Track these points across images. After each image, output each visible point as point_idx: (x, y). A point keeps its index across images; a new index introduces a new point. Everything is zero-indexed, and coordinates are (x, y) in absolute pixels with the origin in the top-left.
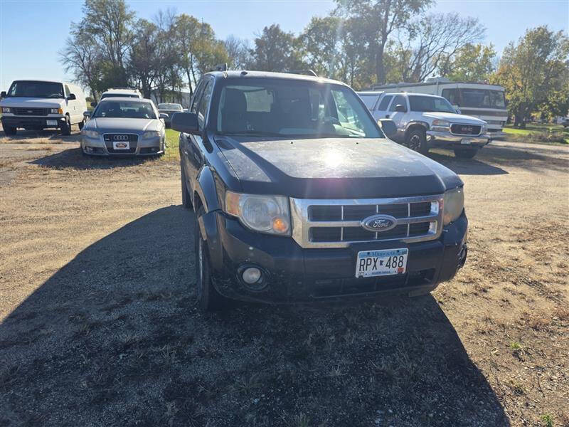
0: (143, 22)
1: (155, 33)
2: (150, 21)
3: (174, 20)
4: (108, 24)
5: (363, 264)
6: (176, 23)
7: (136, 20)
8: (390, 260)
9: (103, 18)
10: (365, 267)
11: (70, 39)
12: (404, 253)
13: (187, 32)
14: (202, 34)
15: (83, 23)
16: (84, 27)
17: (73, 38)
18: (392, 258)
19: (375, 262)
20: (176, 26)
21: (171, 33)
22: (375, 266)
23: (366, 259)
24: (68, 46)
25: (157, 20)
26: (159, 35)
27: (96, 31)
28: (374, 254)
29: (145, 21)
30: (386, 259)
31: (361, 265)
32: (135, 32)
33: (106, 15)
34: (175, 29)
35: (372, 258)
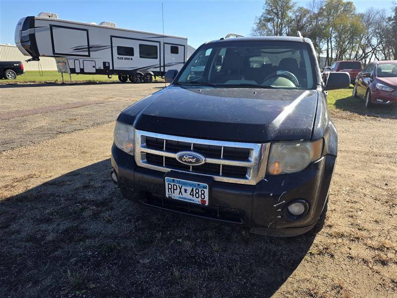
0: (300, 9)
1: (308, 16)
2: (305, 7)
3: (324, 4)
4: (277, 14)
5: (170, 187)
6: (325, 6)
7: (295, 8)
8: (192, 190)
9: (275, 11)
10: (172, 190)
11: (253, 27)
12: (205, 187)
13: (332, 11)
14: (344, 10)
15: (262, 16)
16: (263, 18)
17: (255, 27)
18: (194, 189)
19: (180, 189)
20: (324, 7)
21: (320, 14)
22: (180, 191)
23: (172, 184)
24: (252, 32)
25: (311, 6)
26: (311, 16)
27: (269, 20)
28: (178, 182)
29: (302, 8)
30: (189, 189)
31: (169, 188)
32: (294, 17)
33: (277, 8)
34: (324, 10)
35: (177, 185)
